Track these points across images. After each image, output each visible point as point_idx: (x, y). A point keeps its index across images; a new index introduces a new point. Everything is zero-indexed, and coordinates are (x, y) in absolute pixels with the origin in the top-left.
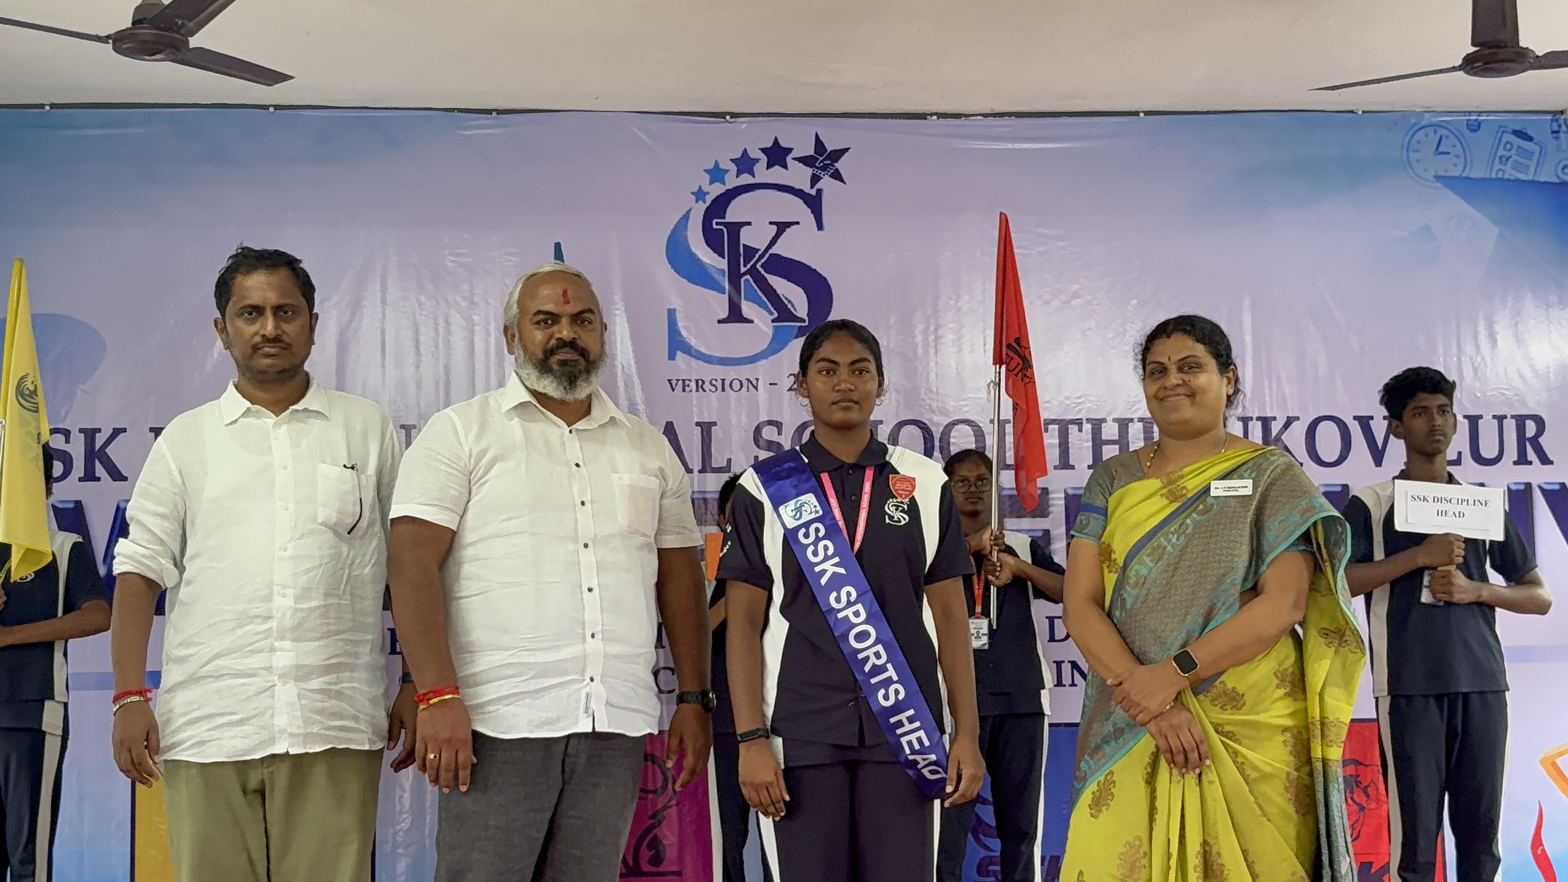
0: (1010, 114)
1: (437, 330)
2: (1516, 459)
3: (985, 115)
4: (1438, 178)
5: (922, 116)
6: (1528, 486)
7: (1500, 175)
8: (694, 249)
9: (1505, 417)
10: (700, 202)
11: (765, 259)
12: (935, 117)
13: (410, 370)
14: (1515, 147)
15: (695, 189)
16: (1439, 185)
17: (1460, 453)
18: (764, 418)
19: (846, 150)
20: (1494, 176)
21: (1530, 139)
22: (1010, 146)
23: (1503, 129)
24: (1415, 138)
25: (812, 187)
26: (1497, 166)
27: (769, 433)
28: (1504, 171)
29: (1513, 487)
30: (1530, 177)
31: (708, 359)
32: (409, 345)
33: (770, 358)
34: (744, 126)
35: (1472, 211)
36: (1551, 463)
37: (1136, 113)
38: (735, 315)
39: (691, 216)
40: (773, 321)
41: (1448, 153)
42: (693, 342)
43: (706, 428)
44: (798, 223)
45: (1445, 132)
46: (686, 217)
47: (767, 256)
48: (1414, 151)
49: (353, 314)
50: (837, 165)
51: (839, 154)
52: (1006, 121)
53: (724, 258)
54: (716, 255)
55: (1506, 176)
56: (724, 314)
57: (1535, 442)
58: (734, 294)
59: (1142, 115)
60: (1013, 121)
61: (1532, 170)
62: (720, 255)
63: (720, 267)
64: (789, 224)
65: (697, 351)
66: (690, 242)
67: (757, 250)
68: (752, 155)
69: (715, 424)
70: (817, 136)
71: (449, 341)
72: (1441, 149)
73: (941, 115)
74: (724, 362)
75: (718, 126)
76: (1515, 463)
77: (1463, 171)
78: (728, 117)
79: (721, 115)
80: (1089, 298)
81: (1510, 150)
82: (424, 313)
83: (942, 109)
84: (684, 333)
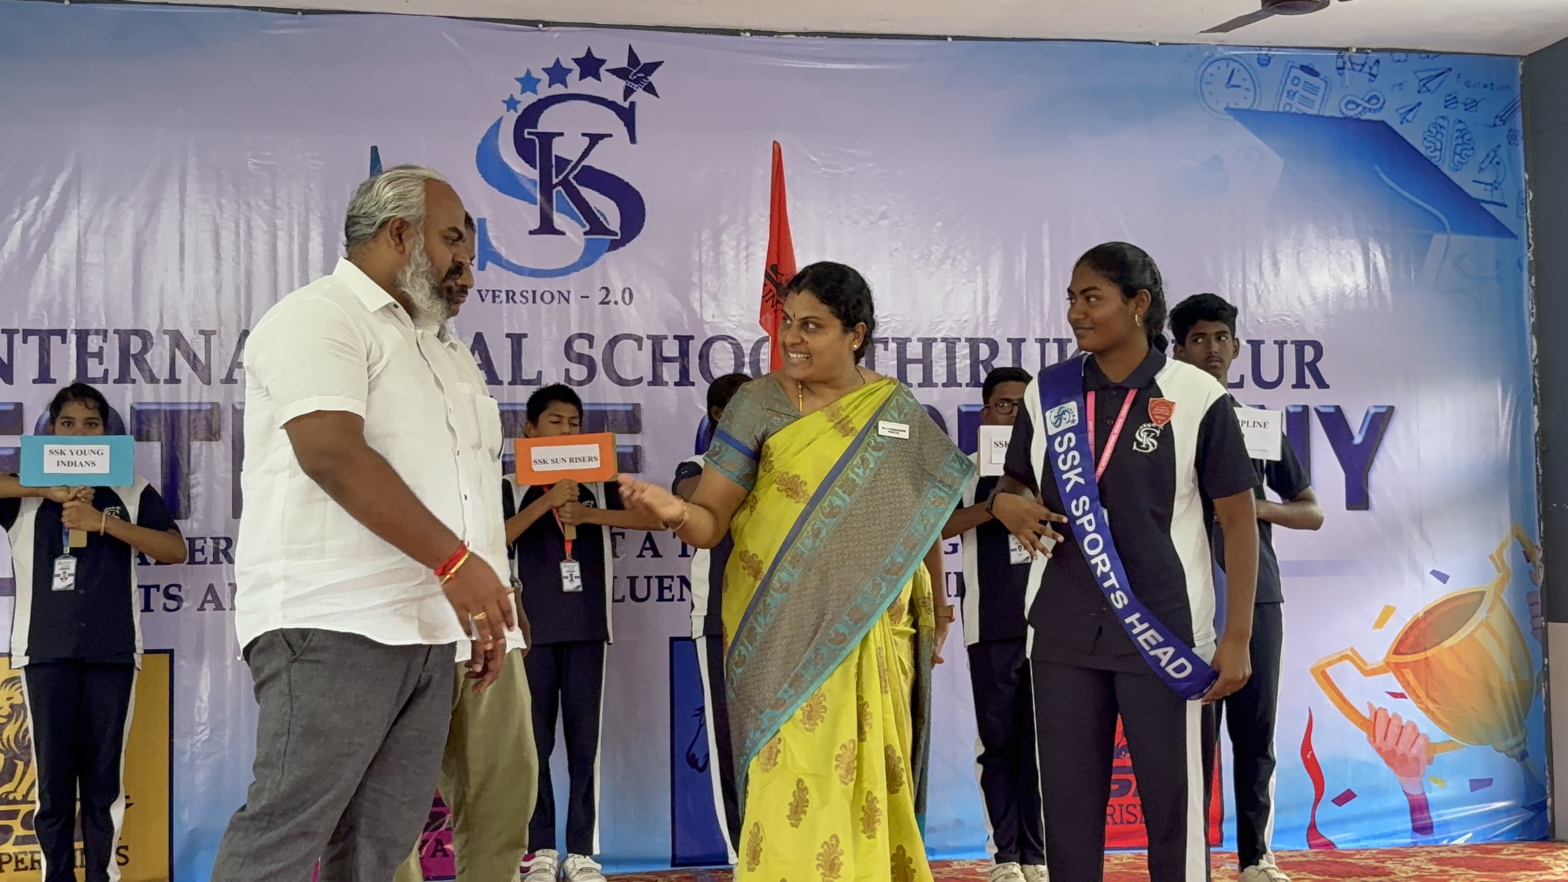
0: (821, 34)
1: (238, 234)
2: (1294, 382)
3: (798, 34)
4: (1227, 109)
5: (735, 32)
6: (1306, 408)
7: (1287, 108)
8: (505, 159)
9: (1286, 342)
10: (512, 111)
11: (578, 170)
12: (748, 34)
13: (209, 274)
14: (1302, 83)
15: (507, 98)
16: (1229, 116)
17: (1242, 377)
18: (575, 331)
19: (660, 63)
20: (1281, 110)
21: (1316, 74)
22: (821, 66)
23: (1291, 64)
24: (1209, 70)
25: (625, 100)
26: (1285, 100)
27: (580, 346)
28: (1290, 105)
29: (1292, 410)
30: (1314, 112)
31: (519, 270)
32: (209, 248)
33: (581, 271)
34: (557, 35)
35: (1259, 143)
36: (1328, 387)
37: (944, 38)
38: (547, 227)
39: (502, 124)
40: (585, 233)
41: (1239, 86)
42: (503, 252)
43: (517, 340)
44: (611, 136)
45: (1237, 66)
46: (497, 126)
47: (580, 167)
48: (1206, 83)
49: (150, 216)
50: (651, 78)
51: (653, 67)
52: (818, 40)
53: (535, 168)
54: (527, 165)
55: (1294, 110)
56: (536, 224)
57: (1313, 367)
58: (546, 206)
59: (950, 39)
60: (825, 41)
61: (1317, 106)
62: (531, 166)
63: (531, 177)
64: (602, 137)
65: (507, 261)
66: (501, 151)
67: (568, 162)
68: (565, 65)
69: (525, 336)
70: (630, 48)
71: (251, 245)
72: (1232, 83)
73: (755, 33)
74: (534, 273)
75: (532, 34)
76: (1294, 387)
77: (1252, 105)
78: (540, 26)
79: (534, 23)
80: (897, 219)
81: (1297, 85)
82: (225, 216)
83: (755, 26)
84: (494, 243)
